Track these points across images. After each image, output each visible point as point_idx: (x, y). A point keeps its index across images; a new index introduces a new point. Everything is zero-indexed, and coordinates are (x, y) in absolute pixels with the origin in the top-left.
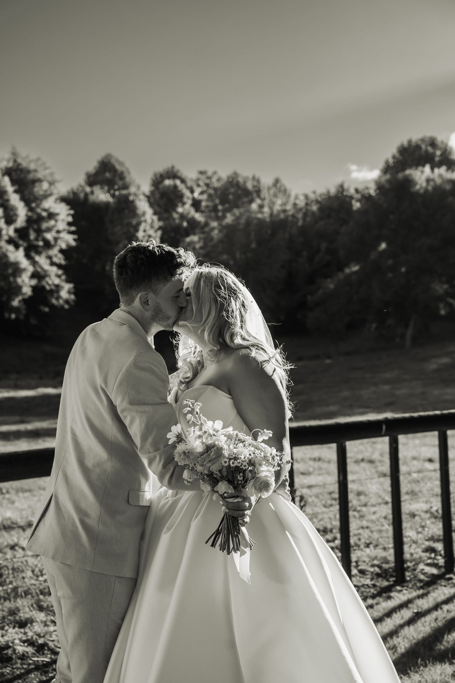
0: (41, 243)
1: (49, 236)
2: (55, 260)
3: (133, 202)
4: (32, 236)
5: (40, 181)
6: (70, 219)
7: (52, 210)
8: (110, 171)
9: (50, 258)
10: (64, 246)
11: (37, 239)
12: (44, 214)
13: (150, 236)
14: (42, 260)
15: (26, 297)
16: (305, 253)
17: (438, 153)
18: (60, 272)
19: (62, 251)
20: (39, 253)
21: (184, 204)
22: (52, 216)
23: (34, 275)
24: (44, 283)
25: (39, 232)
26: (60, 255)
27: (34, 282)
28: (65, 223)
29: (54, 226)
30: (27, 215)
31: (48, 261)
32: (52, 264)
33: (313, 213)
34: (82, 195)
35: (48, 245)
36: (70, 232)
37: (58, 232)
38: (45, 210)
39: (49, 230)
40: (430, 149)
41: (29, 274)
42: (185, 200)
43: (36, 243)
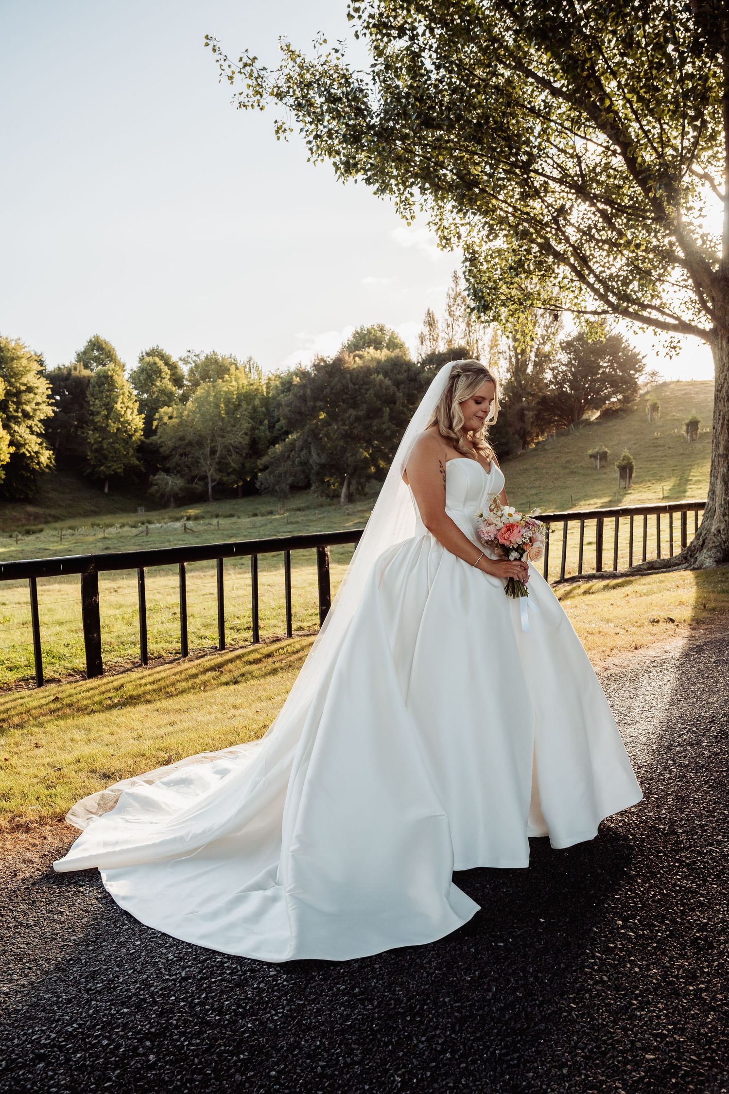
0: (20, 414)
1: (28, 408)
2: (35, 429)
3: (112, 377)
4: (12, 407)
5: (19, 358)
6: (50, 392)
7: (31, 384)
8: (97, 350)
9: (30, 427)
10: (42, 417)
11: (17, 411)
12: (23, 388)
13: (127, 407)
14: (22, 430)
15: (5, 463)
16: (266, 422)
17: (387, 338)
18: (39, 440)
19: (40, 421)
20: (18, 423)
21: (162, 378)
22: (30, 390)
23: (11, 443)
24: (23, 450)
25: (19, 403)
26: (40, 425)
27: (12, 450)
28: (45, 396)
29: (33, 399)
30: (6, 389)
31: (28, 431)
32: (32, 433)
33: (277, 387)
34: (65, 372)
35: (26, 415)
36: (49, 405)
37: (38, 404)
38: (25, 385)
39: (29, 402)
40: (379, 334)
41: (7, 443)
42: (163, 375)
43: (16, 414)
